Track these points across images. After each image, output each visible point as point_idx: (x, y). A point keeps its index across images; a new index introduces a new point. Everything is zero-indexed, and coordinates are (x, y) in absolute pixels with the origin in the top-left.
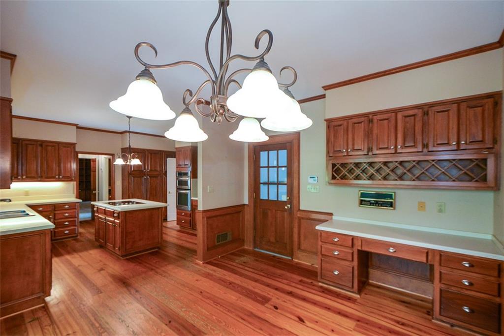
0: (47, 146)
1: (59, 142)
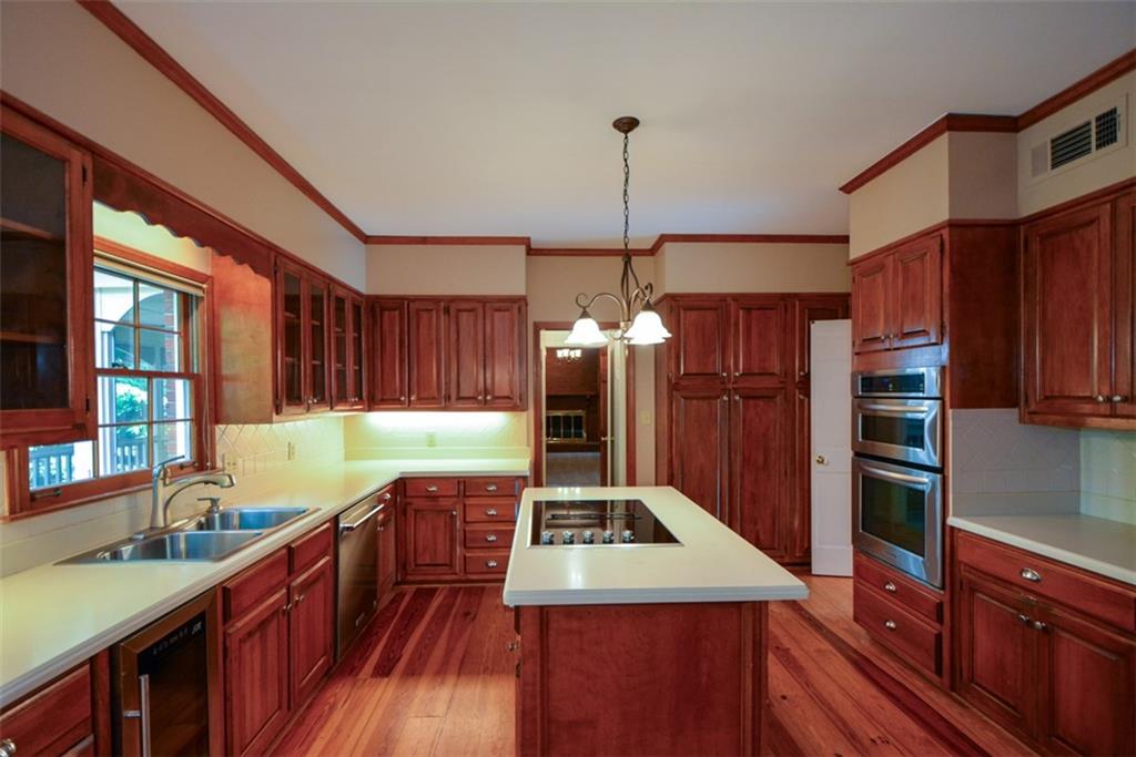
0: (459, 311)
1: (485, 297)
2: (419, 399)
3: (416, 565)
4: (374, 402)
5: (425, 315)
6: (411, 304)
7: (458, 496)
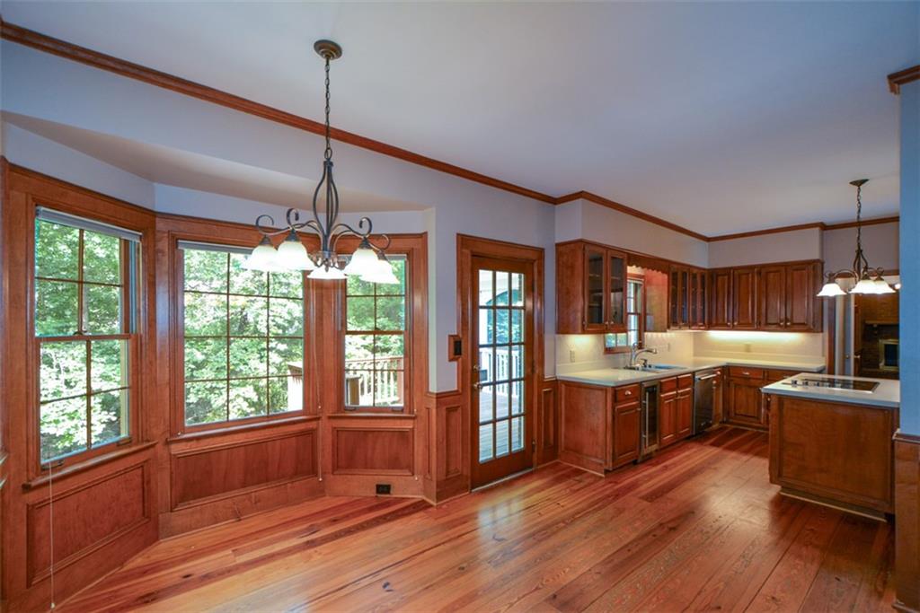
0: (768, 272)
1: (787, 263)
2: (739, 324)
3: (736, 414)
4: (711, 325)
5: (744, 277)
6: (736, 272)
7: (763, 379)
